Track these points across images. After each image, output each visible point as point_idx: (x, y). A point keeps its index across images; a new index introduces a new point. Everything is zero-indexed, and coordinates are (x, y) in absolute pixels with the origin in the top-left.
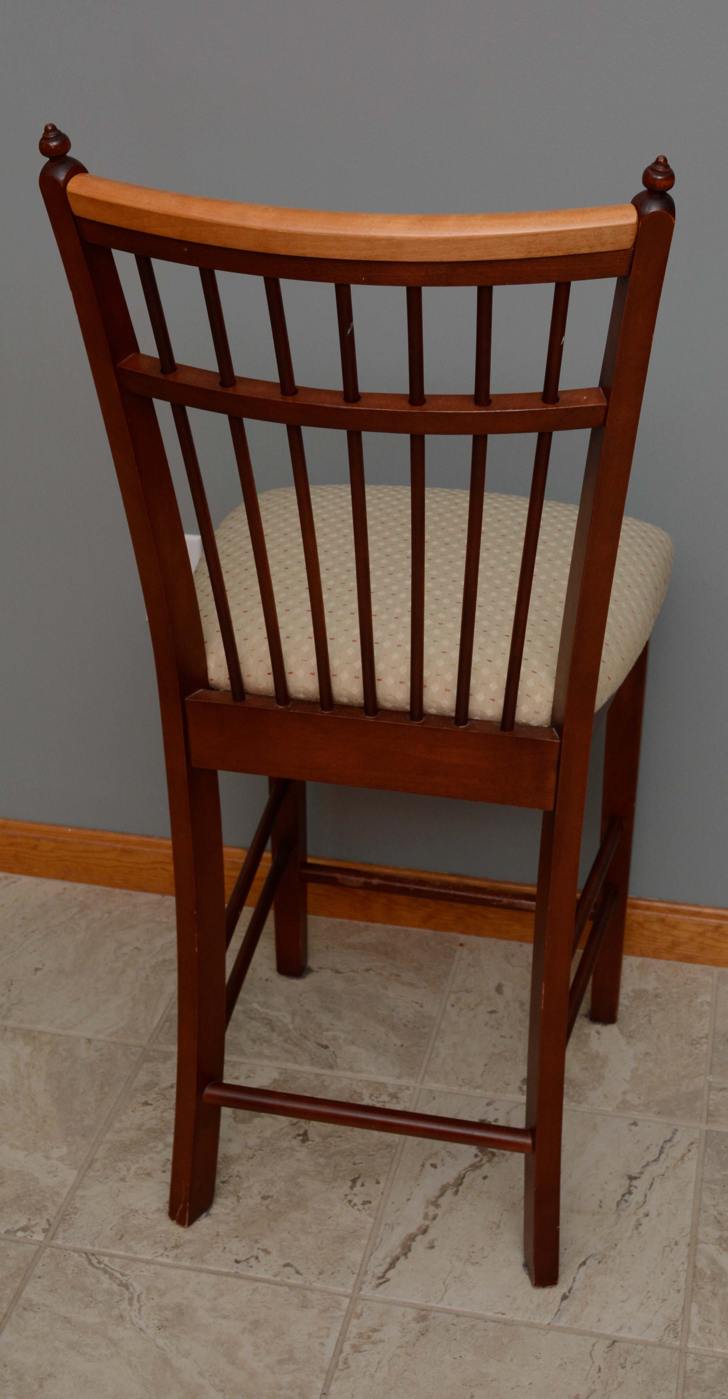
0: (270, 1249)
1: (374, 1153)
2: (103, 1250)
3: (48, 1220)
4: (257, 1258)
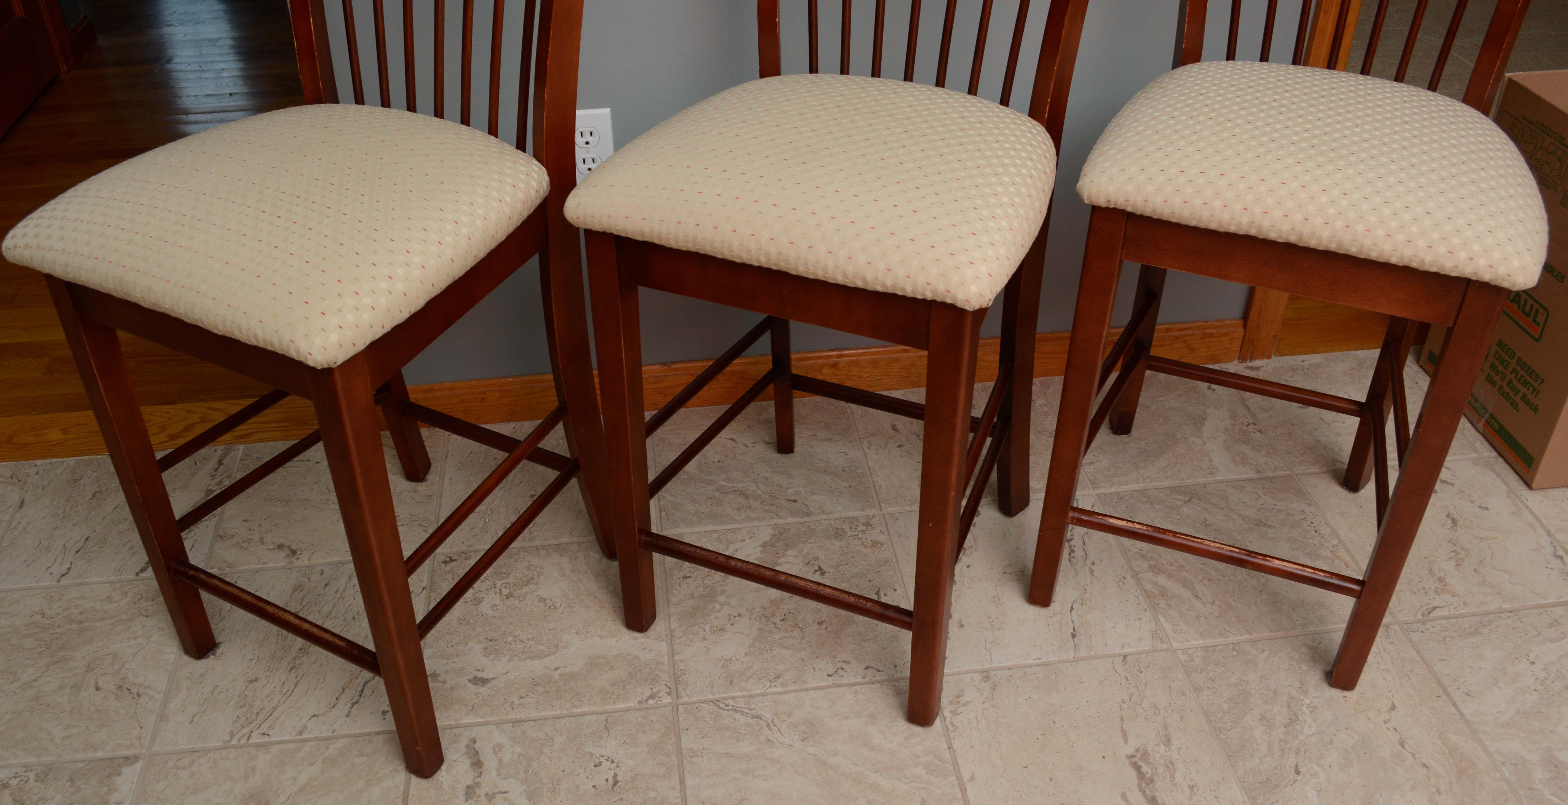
0: (848, 660)
1: (879, 570)
2: (723, 695)
3: (666, 685)
4: (842, 669)
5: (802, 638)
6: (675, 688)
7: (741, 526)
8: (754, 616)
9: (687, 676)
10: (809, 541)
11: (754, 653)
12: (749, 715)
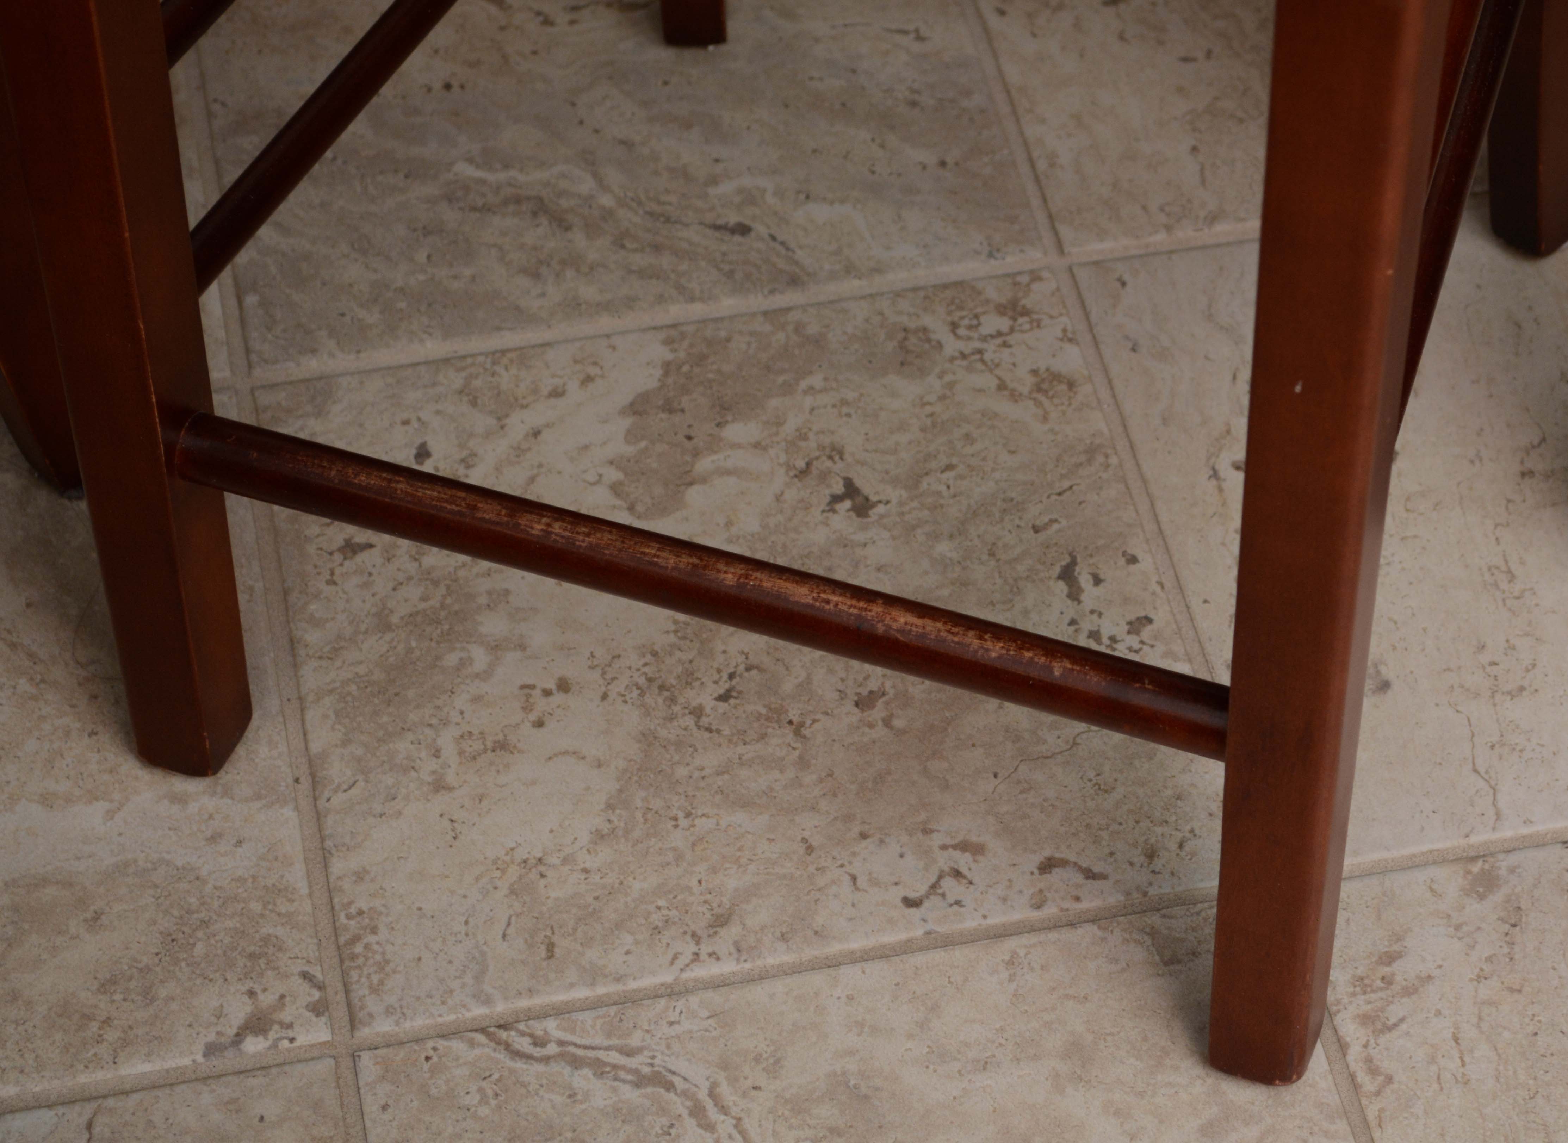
5: (803, 763)
6: (340, 987)
7: (546, 335)
8: (616, 688)
9: (383, 933)
10: (803, 384)
11: (627, 832)
12: (622, 1074)
